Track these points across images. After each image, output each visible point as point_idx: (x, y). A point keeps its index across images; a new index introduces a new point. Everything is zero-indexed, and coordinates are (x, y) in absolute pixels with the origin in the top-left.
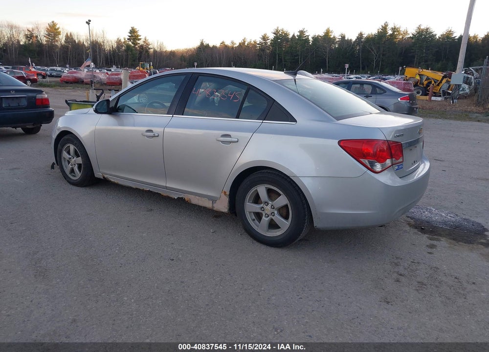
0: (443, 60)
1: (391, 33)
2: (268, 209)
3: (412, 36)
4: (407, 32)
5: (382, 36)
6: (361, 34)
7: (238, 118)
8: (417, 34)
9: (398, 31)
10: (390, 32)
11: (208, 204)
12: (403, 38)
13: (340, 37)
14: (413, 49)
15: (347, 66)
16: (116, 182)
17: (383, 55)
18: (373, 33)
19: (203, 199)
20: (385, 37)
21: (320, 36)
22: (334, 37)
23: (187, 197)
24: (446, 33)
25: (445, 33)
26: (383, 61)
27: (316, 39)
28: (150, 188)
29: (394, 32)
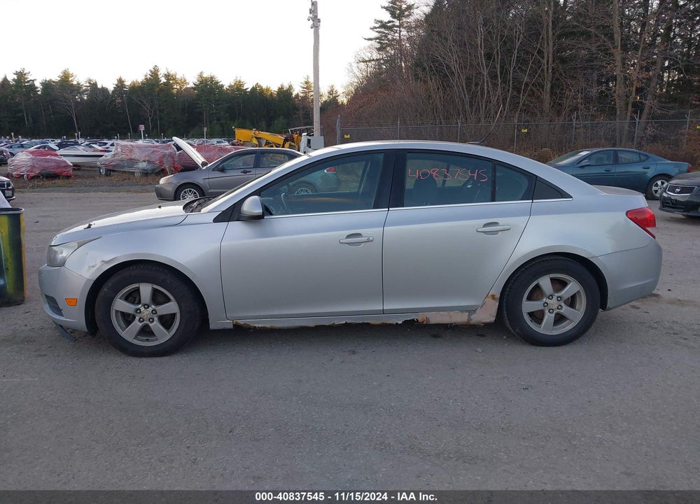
0: (239, 119)
1: (165, 81)
2: (553, 303)
3: (193, 86)
4: (185, 81)
5: (154, 85)
6: (121, 81)
7: (494, 201)
8: (200, 84)
9: (174, 79)
10: (163, 80)
11: (460, 318)
12: (181, 88)
13: (88, 85)
14: (198, 104)
15: (142, 128)
16: (268, 326)
17: (160, 111)
18: (140, 80)
19: (452, 313)
20: (158, 85)
21: (54, 82)
22: (79, 84)
23: (420, 317)
24: (235, 84)
25: (233, 84)
26: (161, 119)
27: (47, 85)
28: (350, 318)
29: (168, 80)
